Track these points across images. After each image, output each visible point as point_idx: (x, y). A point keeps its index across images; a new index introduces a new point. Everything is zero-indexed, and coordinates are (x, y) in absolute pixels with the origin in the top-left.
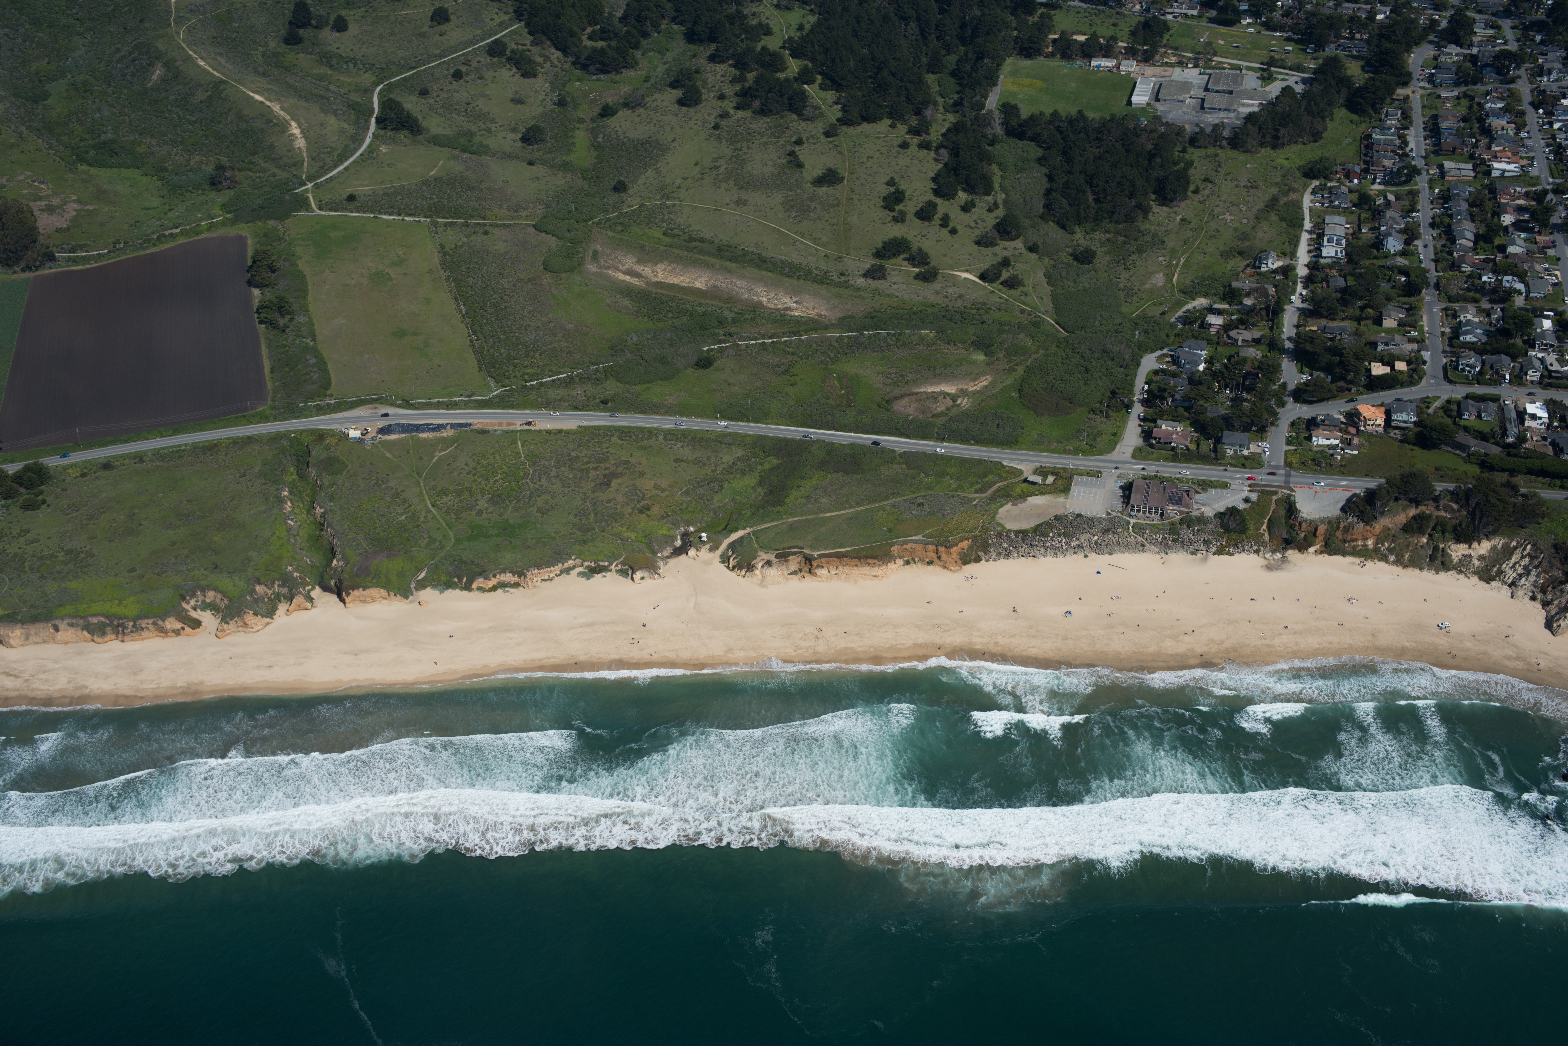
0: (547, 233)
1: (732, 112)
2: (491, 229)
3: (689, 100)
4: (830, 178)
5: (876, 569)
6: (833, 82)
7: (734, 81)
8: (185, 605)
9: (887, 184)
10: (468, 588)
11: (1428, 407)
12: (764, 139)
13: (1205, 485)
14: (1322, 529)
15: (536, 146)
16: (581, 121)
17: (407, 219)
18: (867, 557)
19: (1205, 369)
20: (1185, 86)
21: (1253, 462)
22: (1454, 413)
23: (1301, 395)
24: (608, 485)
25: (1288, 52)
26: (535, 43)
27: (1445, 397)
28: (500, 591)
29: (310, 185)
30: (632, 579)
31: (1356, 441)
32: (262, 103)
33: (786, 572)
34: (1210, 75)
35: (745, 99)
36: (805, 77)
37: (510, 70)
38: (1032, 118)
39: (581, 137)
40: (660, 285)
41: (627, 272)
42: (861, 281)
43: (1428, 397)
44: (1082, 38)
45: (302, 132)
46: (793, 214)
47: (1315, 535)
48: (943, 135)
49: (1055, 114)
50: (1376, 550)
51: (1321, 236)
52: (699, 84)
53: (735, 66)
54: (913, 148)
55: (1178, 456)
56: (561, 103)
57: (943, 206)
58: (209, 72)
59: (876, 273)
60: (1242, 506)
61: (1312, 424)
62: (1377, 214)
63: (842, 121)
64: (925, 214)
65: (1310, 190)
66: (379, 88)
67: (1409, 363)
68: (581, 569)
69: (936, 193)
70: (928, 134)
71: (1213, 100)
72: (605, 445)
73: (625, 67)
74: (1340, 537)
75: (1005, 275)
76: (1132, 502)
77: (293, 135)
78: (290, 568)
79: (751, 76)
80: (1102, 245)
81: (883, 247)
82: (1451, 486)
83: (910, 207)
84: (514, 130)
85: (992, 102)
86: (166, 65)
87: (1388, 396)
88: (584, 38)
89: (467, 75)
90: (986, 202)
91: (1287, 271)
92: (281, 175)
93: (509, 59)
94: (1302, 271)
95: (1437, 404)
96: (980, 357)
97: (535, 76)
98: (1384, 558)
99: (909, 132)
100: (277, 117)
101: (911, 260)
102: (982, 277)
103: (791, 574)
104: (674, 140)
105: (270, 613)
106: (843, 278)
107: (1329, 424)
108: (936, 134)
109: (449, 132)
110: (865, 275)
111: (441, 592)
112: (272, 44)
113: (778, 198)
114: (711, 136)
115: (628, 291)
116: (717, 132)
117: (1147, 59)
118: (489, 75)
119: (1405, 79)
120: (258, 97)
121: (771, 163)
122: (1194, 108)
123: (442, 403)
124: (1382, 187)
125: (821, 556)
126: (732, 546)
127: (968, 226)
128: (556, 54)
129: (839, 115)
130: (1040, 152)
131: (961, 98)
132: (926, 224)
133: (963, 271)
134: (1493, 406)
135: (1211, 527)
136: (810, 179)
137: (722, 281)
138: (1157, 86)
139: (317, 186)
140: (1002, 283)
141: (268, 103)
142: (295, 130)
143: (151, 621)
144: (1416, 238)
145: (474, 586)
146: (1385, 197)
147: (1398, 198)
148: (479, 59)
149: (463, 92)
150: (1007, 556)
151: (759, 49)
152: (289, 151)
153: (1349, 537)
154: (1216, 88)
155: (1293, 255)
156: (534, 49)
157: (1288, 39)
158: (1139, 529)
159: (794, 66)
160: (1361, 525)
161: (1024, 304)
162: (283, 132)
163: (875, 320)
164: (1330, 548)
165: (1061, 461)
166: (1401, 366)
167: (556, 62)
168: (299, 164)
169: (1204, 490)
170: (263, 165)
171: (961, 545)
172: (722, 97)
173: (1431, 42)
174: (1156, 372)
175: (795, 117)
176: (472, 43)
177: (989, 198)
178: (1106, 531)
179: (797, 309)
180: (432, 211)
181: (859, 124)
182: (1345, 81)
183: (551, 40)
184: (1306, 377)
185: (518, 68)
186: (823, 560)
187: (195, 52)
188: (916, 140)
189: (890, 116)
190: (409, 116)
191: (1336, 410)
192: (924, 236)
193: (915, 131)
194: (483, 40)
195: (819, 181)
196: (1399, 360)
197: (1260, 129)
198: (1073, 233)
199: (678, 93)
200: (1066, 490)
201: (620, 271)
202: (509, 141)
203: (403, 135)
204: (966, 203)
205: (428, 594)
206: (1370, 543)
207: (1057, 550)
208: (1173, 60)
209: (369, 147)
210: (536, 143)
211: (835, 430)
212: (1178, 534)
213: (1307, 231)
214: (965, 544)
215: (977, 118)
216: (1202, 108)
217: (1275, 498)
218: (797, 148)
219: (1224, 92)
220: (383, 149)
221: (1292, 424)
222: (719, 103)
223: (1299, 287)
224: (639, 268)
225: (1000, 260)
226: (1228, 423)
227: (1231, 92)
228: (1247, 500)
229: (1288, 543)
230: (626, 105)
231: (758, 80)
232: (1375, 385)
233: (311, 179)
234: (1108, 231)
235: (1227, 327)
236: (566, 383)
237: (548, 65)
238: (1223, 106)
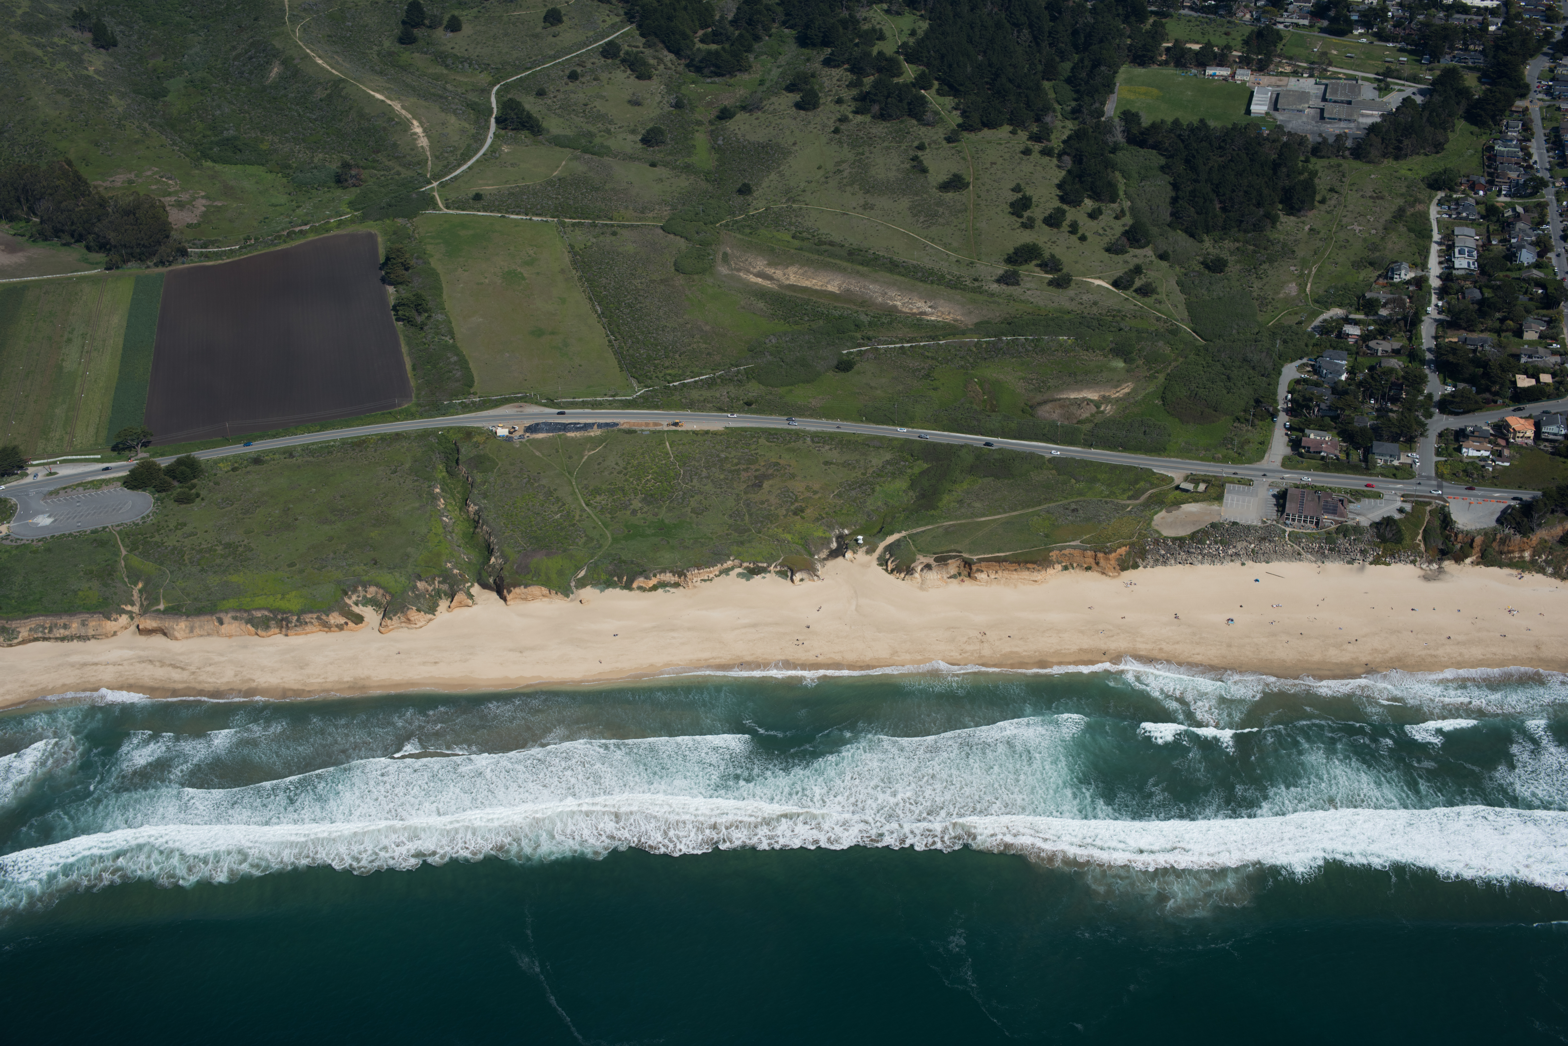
0: (675, 234)
1: (851, 116)
2: (619, 230)
3: (807, 104)
4: (955, 183)
5: (1035, 574)
6: (951, 88)
7: (850, 85)
8: (347, 601)
9: (1013, 190)
10: (628, 586)
12: (886, 144)
13: (1357, 495)
14: (1478, 540)
15: (656, 148)
16: (699, 123)
17: (535, 218)
18: (1026, 562)
19: (1347, 379)
20: (1303, 96)
21: (1404, 473)
23: (1446, 406)
24: (760, 486)
25: (1402, 63)
26: (648, 45)
28: (660, 591)
29: (435, 184)
30: (792, 580)
31: (1506, 452)
32: (383, 101)
33: (945, 576)
34: (1326, 85)
35: (863, 102)
36: (922, 82)
37: (625, 71)
38: (1154, 126)
39: (701, 139)
40: (792, 287)
41: (760, 275)
42: (995, 287)
44: (1196, 47)
45: (425, 131)
46: (922, 219)
47: (1471, 546)
48: (1064, 142)
49: (1176, 122)
50: (1533, 562)
51: (1451, 248)
52: (816, 87)
53: (851, 71)
54: (1036, 155)
55: (1327, 465)
56: (678, 105)
57: (1071, 214)
58: (327, 71)
59: (1009, 279)
60: (1397, 516)
61: (1461, 435)
62: (1506, 226)
63: (965, 127)
64: (1053, 221)
65: (1435, 201)
66: (496, 88)
67: (1554, 375)
68: (740, 570)
69: (1062, 199)
70: (1049, 141)
71: (1332, 110)
72: (754, 447)
73: (740, 70)
74: (1497, 549)
75: (1138, 283)
76: (1287, 511)
77: (416, 134)
78: (449, 565)
79: (869, 81)
80: (1232, 253)
81: (1015, 253)
83: (1038, 213)
84: (633, 132)
85: (1110, 108)
86: (284, 63)
87: (1535, 408)
88: (696, 40)
89: (583, 76)
90: (1112, 209)
91: (1420, 282)
92: (406, 173)
93: (623, 61)
94: (1435, 283)
96: (1120, 364)
97: (650, 78)
98: (1542, 570)
99: (1030, 138)
100: (399, 116)
101: (1044, 266)
102: (1115, 284)
103: (950, 577)
104: (795, 144)
105: (432, 609)
106: (976, 284)
107: (1477, 435)
108: (1056, 140)
109: (568, 132)
110: (998, 281)
111: (602, 591)
112: (387, 44)
113: (905, 203)
114: (831, 140)
115: (761, 294)
116: (837, 136)
117: (1261, 68)
118: (604, 76)
119: (1523, 91)
120: (379, 96)
121: (894, 168)
122: (1313, 118)
123: (587, 402)
124: (1508, 199)
125: (980, 560)
126: (889, 548)
127: (1096, 233)
128: (669, 57)
129: (960, 120)
130: (1162, 161)
131: (1079, 105)
132: (1055, 230)
133: (1095, 278)
135: (1367, 537)
136: (935, 184)
137: (855, 285)
138: (1274, 96)
139: (442, 185)
140: (1136, 291)
141: (389, 102)
142: (418, 129)
143: (315, 616)
144: (1549, 251)
145: (635, 585)
146: (1514, 209)
147: (1526, 210)
148: (593, 60)
149: (579, 93)
150: (1165, 563)
151: (875, 53)
152: (412, 150)
153: (1506, 549)
154: (1334, 98)
155: (1424, 266)
156: (647, 51)
157: (1401, 50)
158: (1295, 538)
159: (910, 72)
160: (1518, 536)
161: (1159, 311)
162: (406, 131)
163: (1012, 325)
164: (1487, 559)
165: (1211, 469)
166: (1546, 378)
167: (669, 65)
168: (423, 163)
169: (1358, 500)
170: (387, 163)
171: (1119, 551)
172: (839, 101)
173: (1545, 54)
174: (1298, 382)
175: (914, 122)
176: (585, 44)
177: (1115, 206)
178: (1263, 539)
179: (932, 314)
180: (559, 211)
181: (980, 130)
182: (1464, 92)
183: (663, 42)
184: (1450, 389)
185: (632, 70)
186: (983, 564)
187: (312, 51)
188: (1037, 147)
189: (1010, 122)
190: (529, 116)
191: (1484, 421)
192: (1054, 242)
193: (1036, 138)
194: (596, 41)
195: (945, 187)
196: (1544, 372)
197: (1383, 139)
198: (1202, 241)
199: (797, 97)
200: (1219, 498)
201: (751, 273)
202: (629, 143)
203: (523, 135)
204: (1094, 210)
205: (588, 593)
206: (1527, 555)
207: (1214, 558)
208: (1288, 69)
209: (491, 146)
210: (657, 145)
211: (982, 435)
212: (1335, 543)
213: (1436, 242)
214: (1123, 550)
215: (1098, 125)
216: (1322, 118)
217: (1428, 508)
218: (920, 153)
219: (1342, 102)
220: (505, 149)
221: (1440, 435)
222: (837, 107)
223: (1434, 298)
224: (770, 271)
225: (1131, 267)
226: (1377, 433)
227: (1349, 103)
228: (1401, 510)
229: (1444, 554)
230: (744, 108)
231: (876, 85)
232: (1521, 397)
233: (435, 177)
234: (1236, 240)
235: (1365, 338)
236: (710, 384)
237: (662, 67)
238: (1343, 117)
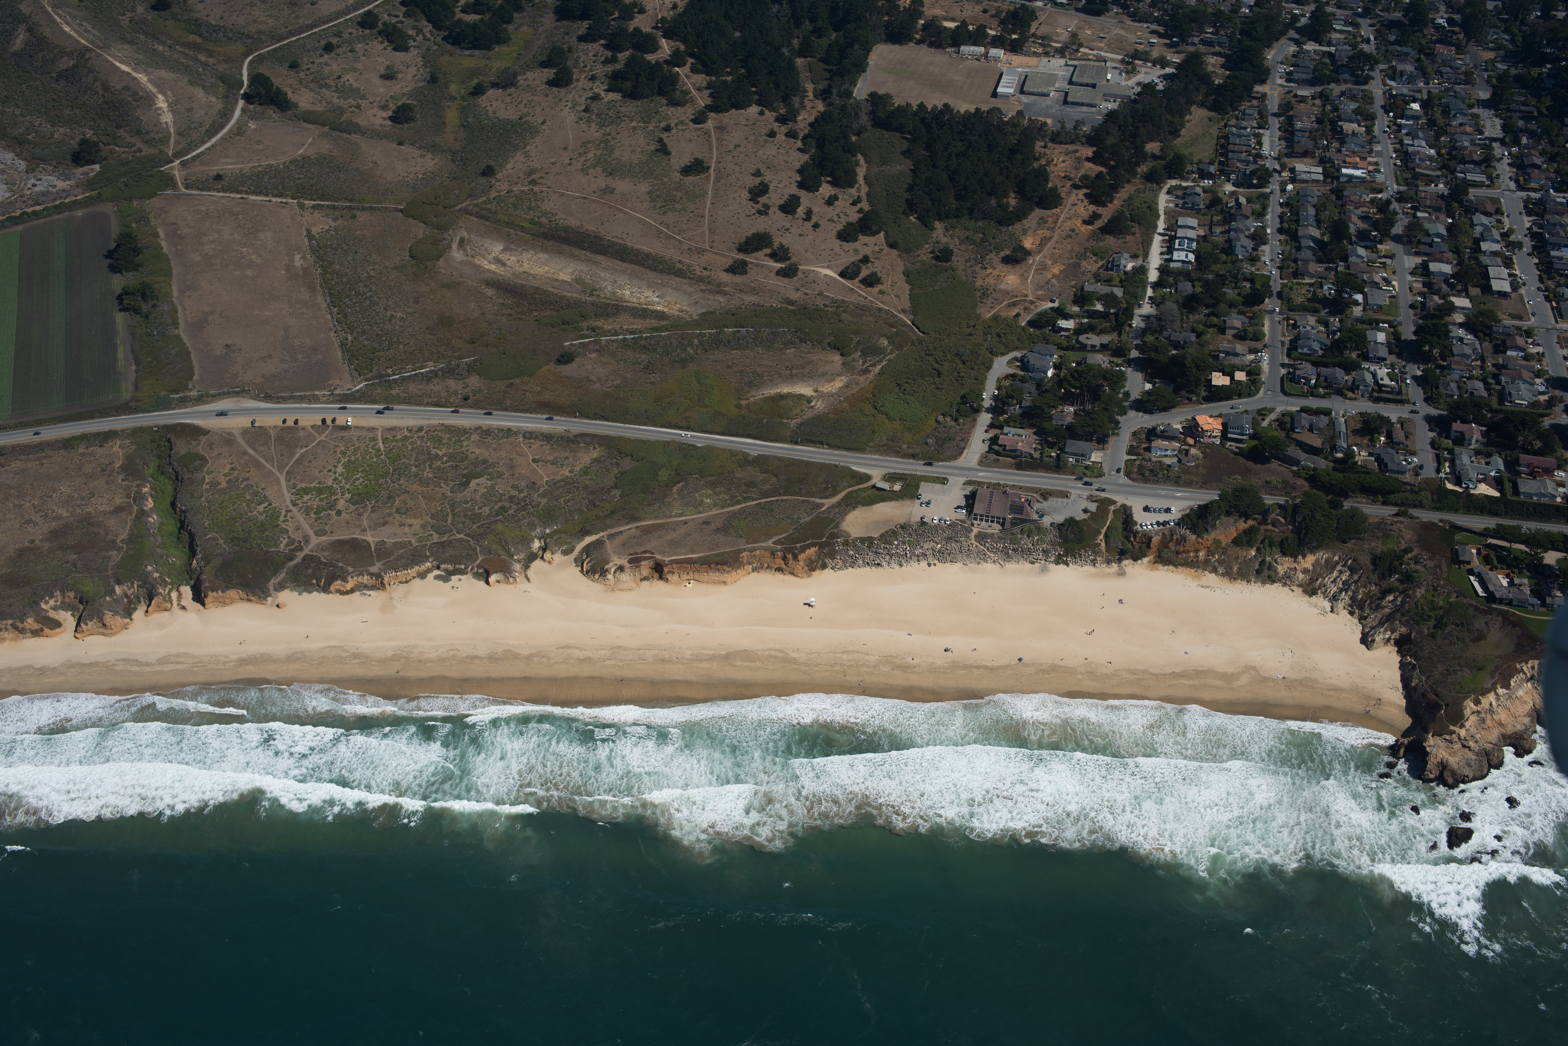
0: (414, 218)
1: (603, 94)
2: (358, 213)
3: (561, 81)
4: (696, 167)
5: (725, 575)
6: (704, 66)
7: (607, 61)
8: (43, 606)
9: (753, 175)
10: (326, 589)
11: (1263, 420)
12: (634, 124)
13: (1046, 495)
14: (1156, 540)
15: (406, 125)
16: (452, 99)
17: (274, 200)
18: (717, 564)
19: (1054, 375)
20: (1051, 79)
21: (1094, 471)
22: (1288, 425)
23: (1142, 404)
24: (466, 484)
25: (1152, 45)
26: (408, 15)
27: (1280, 409)
28: (357, 593)
29: (177, 162)
30: (487, 583)
31: (1193, 451)
32: (129, 74)
33: (638, 577)
34: (1075, 67)
35: (616, 82)
36: (676, 59)
37: (382, 43)
39: (452, 115)
40: (524, 275)
41: (495, 261)
42: (723, 276)
43: (1265, 409)
44: (952, 25)
45: (169, 106)
46: (659, 204)
47: (1149, 547)
48: (811, 125)
49: (921, 106)
50: (1207, 562)
51: (1172, 239)
52: (570, 63)
53: (607, 46)
54: (780, 137)
55: (1023, 463)
56: (433, 80)
57: (806, 200)
58: (74, 39)
59: (739, 268)
60: (1080, 516)
61: (1152, 434)
62: (1229, 217)
63: (711, 108)
64: (789, 207)
65: (1165, 190)
66: (248, 60)
67: (1248, 374)
68: (437, 572)
69: (801, 185)
70: (796, 122)
71: (1076, 93)
72: (465, 443)
73: (498, 43)
74: (1173, 548)
75: (864, 273)
76: (975, 511)
77: (160, 109)
78: (149, 568)
79: (623, 56)
80: (962, 242)
81: (746, 243)
82: (1281, 500)
83: (774, 199)
84: (384, 108)
85: (861, 90)
86: (29, 30)
87: (1226, 407)
88: (457, 10)
89: (338, 47)
90: (851, 195)
91: (1138, 274)
92: (147, 151)
93: (381, 32)
94: (1153, 275)
95: (1273, 416)
96: (837, 358)
97: (407, 50)
98: (1214, 570)
99: (777, 120)
100: (145, 90)
101: (774, 256)
102: (842, 274)
103: (642, 580)
104: (543, 123)
105: (128, 613)
106: (706, 273)
107: (1167, 435)
108: (803, 123)
109: (319, 108)
110: (727, 271)
111: (300, 594)
112: (140, 10)
113: (644, 187)
114: (581, 119)
115: (493, 281)
116: (587, 115)
117: (1015, 48)
118: (359, 47)
119: (1263, 76)
120: (125, 68)
121: (639, 150)
122: (1057, 101)
123: (305, 396)
124: (1234, 189)
125: (672, 562)
126: (587, 549)
127: (831, 220)
128: (428, 28)
129: (709, 101)
130: (905, 145)
131: (831, 86)
132: (790, 217)
133: (823, 267)
134: (1324, 420)
135: (1049, 537)
136: (677, 167)
137: (586, 273)
138: (1023, 77)
139: (183, 164)
140: (861, 282)
141: (135, 75)
142: (162, 104)
143: (10, 622)
144: (1265, 244)
145: (332, 588)
146: (1237, 200)
147: (1249, 201)
148: (350, 30)
149: (333, 65)
150: (853, 565)
151: (631, 28)
152: (155, 125)
153: (1182, 549)
154: (1080, 80)
155: (1145, 257)
156: (407, 21)
157: (1153, 32)
158: (982, 537)
159: (666, 47)
160: (1194, 537)
161: (882, 302)
162: (150, 106)
163: (735, 317)
164: (1163, 559)
165: (909, 467)
166: (1240, 376)
167: (428, 35)
168: (165, 139)
169: (1045, 499)
170: (129, 139)
171: (808, 552)
172: (593, 78)
173: (1291, 39)
174: (1008, 377)
175: (664, 101)
176: (344, 13)
177: (853, 191)
178: (948, 539)
179: (659, 304)
180: (300, 193)
181: (727, 111)
182: (1205, 79)
183: (423, 12)
184: (1148, 386)
185: (389, 41)
186: (675, 566)
187: (60, 17)
188: (784, 129)
189: (759, 103)
190: (278, 91)
191: (1176, 421)
192: (787, 230)
193: (782, 120)
194: (355, 10)
195: (687, 171)
196: (1239, 370)
197: (1120, 127)
198: (933, 229)
199: (549, 73)
200: (913, 496)
201: (487, 259)
202: (379, 118)
203: (271, 111)
204: (830, 197)
205: (287, 596)
206: (1201, 554)
207: (902, 559)
208: (1040, 50)
209: (237, 122)
210: (406, 122)
212: (1019, 543)
213: (1160, 233)
214: (812, 551)
215: (844, 107)
216: (1065, 102)
217: (1112, 508)
218: (664, 136)
219: (1087, 85)
220: (252, 125)
221: (1134, 434)
222: (590, 84)
223: (1149, 292)
224: (505, 257)
225: (860, 257)
226: (1072, 432)
227: (1094, 86)
228: (1085, 511)
229: (1122, 555)
230: (495, 85)
231: (630, 61)
232: (1216, 395)
233: (177, 155)
234: (966, 229)
235: (1078, 331)
236: (429, 378)
237: (420, 38)
238: (1085, 101)
